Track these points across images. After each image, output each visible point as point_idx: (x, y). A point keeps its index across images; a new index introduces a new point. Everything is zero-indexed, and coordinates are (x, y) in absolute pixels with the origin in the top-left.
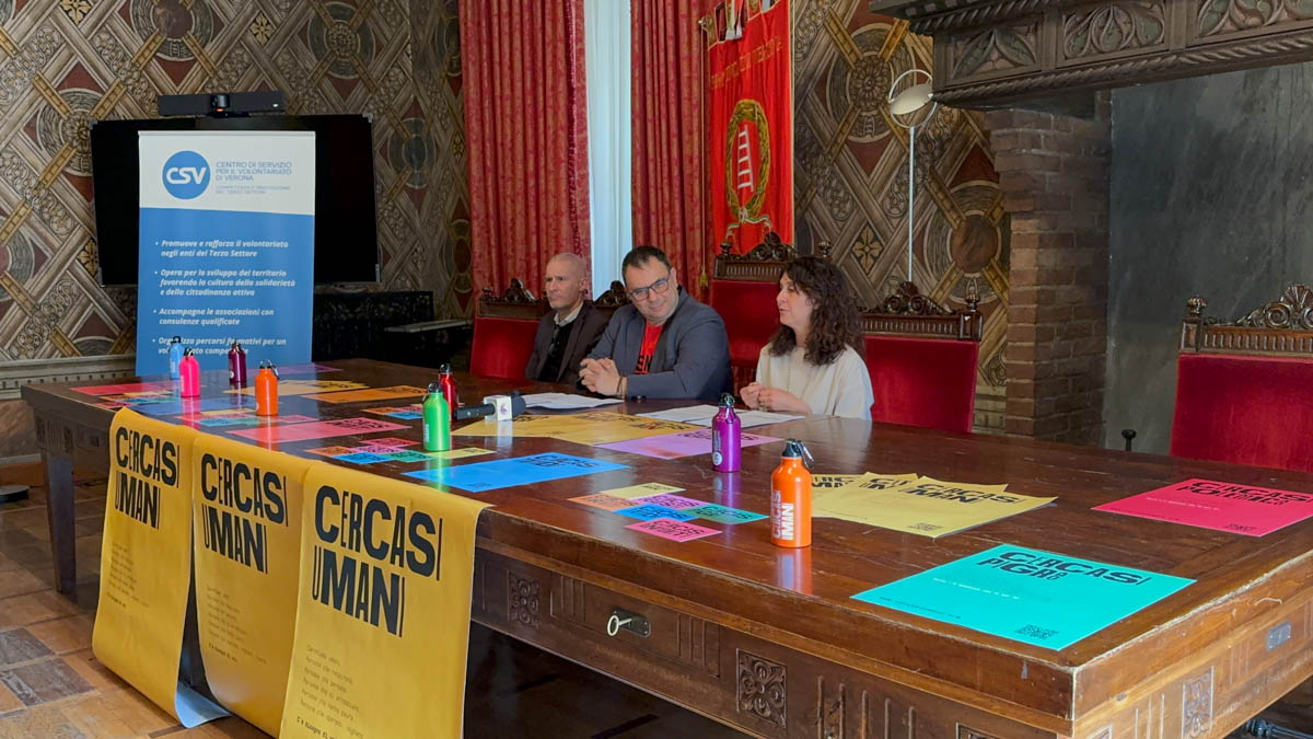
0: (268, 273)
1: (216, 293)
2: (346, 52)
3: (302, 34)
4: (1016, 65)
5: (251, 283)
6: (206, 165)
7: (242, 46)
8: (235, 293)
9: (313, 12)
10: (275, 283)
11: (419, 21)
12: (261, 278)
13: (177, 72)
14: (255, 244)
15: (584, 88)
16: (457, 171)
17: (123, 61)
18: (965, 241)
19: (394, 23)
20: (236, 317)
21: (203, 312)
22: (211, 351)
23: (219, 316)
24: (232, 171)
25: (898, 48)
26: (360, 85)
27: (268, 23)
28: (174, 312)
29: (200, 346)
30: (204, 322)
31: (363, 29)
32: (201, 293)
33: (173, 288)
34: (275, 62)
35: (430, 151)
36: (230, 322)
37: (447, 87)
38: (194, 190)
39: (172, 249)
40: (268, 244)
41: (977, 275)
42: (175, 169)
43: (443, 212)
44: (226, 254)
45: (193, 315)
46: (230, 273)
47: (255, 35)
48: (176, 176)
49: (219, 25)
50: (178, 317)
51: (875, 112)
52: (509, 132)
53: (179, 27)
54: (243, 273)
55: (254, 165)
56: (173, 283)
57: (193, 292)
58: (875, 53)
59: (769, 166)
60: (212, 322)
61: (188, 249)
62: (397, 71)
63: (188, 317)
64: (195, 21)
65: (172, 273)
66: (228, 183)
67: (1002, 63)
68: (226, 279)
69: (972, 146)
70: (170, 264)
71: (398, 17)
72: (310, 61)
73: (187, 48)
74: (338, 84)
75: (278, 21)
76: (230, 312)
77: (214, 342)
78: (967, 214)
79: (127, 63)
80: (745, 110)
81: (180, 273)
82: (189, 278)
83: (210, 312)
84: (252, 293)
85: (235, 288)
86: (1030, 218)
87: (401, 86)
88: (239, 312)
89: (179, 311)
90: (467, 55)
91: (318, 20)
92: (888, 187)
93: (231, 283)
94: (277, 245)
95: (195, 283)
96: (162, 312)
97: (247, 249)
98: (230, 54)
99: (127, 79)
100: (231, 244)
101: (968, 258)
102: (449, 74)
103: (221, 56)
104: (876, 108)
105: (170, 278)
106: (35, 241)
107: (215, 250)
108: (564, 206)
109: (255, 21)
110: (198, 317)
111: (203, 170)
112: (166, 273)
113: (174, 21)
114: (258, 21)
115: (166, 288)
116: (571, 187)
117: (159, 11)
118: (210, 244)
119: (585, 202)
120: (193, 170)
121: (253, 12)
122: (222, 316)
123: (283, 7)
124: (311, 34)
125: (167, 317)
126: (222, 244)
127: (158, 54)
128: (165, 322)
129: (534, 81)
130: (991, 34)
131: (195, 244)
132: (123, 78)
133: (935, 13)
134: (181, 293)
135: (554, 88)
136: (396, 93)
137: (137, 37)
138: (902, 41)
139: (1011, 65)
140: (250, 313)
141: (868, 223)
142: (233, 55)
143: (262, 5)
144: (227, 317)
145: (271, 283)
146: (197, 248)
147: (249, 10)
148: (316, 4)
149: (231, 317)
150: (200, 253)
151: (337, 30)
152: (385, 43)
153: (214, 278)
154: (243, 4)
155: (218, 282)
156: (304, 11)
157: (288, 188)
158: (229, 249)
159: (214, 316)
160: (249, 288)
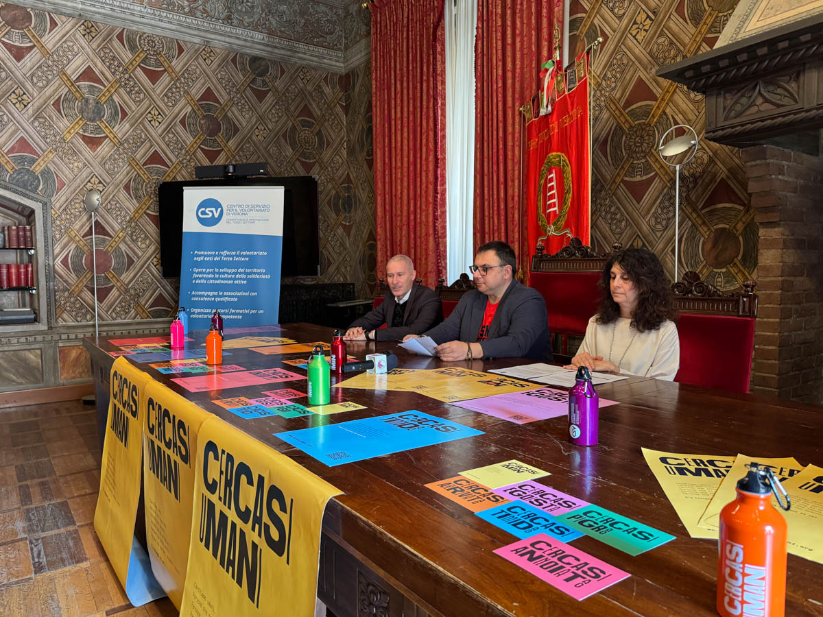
0: (255, 270)
1: (224, 282)
2: (309, 146)
3: (284, 136)
4: (779, 106)
5: (245, 276)
6: (221, 207)
7: (249, 142)
8: (235, 282)
9: (291, 124)
10: (258, 276)
11: (351, 129)
12: (251, 273)
13: (212, 156)
14: (248, 253)
15: (445, 158)
16: (370, 214)
17: (181, 150)
18: (714, 246)
19: (337, 130)
20: (236, 296)
21: (216, 293)
23: (226, 296)
24: (236, 210)
25: (661, 116)
26: (317, 165)
27: (265, 129)
28: (200, 293)
30: (217, 299)
31: (319, 134)
32: (216, 282)
33: (200, 279)
34: (268, 152)
35: (356, 203)
36: (232, 299)
37: (366, 167)
38: (214, 221)
39: (200, 256)
40: (255, 253)
41: (724, 270)
42: (203, 209)
43: (361, 236)
44: (231, 259)
45: (211, 295)
46: (233, 271)
48: (203, 213)
49: (236, 130)
50: (202, 296)
51: (643, 161)
52: (399, 188)
53: (213, 131)
54: (240, 270)
55: (248, 206)
56: (200, 276)
57: (211, 281)
58: (644, 121)
59: (571, 195)
60: (222, 299)
61: (210, 256)
62: (338, 157)
63: (208, 296)
64: (223, 127)
65: (200, 270)
66: (235, 217)
67: (767, 106)
68: (230, 274)
69: (719, 180)
70: (199, 264)
71: (339, 127)
72: (289, 151)
73: (218, 143)
74: (303, 164)
75: (271, 128)
76: (232, 294)
78: (715, 227)
79: (183, 151)
80: (553, 160)
81: (204, 270)
82: (209, 273)
83: (221, 293)
85: (235, 279)
86: (775, 227)
87: (340, 166)
88: (237, 294)
89: (203, 293)
90: (376, 145)
91: (294, 127)
92: (653, 210)
93: (233, 276)
94: (260, 253)
95: (212, 276)
96: (193, 293)
97: (243, 256)
98: (242, 146)
99: (183, 160)
100: (234, 253)
101: (716, 258)
102: (367, 158)
103: (237, 147)
104: (645, 157)
105: (198, 273)
106: (128, 252)
107: (225, 257)
108: (431, 231)
109: (257, 128)
110: (214, 296)
111: (219, 209)
112: (197, 270)
113: (211, 127)
114: (259, 128)
115: (196, 279)
116: (435, 218)
117: (202, 122)
118: (222, 253)
119: (444, 228)
120: (214, 209)
121: (256, 123)
122: (228, 296)
123: (273, 120)
124: (290, 136)
125: (196, 296)
126: (228, 253)
127: (201, 146)
128: (195, 299)
129: (415, 156)
130: (756, 85)
131: (213, 253)
132: (181, 159)
133: (710, 72)
134: (205, 282)
135: (427, 159)
136: (337, 170)
137: (189, 136)
138: (664, 112)
139: (774, 107)
140: (244, 294)
141: (638, 235)
142: (244, 147)
143: (261, 118)
144: (230, 296)
145: (256, 276)
146: (215, 256)
147: (254, 121)
148: (292, 119)
149: (232, 296)
150: (216, 259)
151: (304, 134)
152: (331, 141)
153: (224, 273)
154: (250, 118)
155: (226, 276)
156: (286, 121)
157: (267, 220)
158: (233, 256)
159: (223, 296)
160: (243, 279)
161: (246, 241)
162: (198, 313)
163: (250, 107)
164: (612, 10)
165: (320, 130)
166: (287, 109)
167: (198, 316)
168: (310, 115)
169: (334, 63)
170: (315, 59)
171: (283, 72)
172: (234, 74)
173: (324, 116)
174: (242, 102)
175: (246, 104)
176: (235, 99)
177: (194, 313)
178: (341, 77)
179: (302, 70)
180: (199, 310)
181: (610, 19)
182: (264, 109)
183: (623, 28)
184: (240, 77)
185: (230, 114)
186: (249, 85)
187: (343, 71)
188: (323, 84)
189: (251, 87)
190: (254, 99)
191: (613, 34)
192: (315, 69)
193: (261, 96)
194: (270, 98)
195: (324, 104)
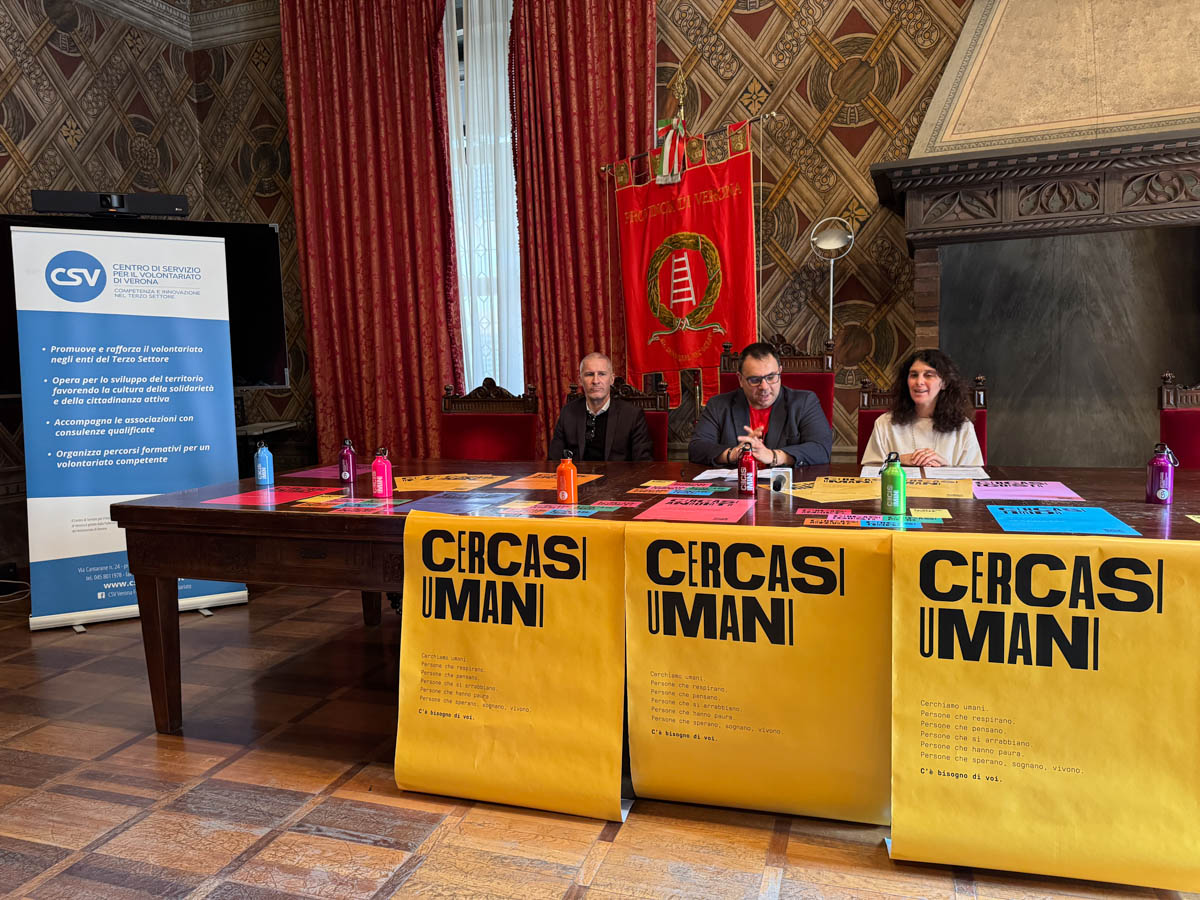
0: (184, 378)
1: (124, 400)
2: (148, 164)
3: (109, 142)
5: (165, 389)
6: (101, 267)
7: (54, 148)
8: (147, 400)
9: (118, 123)
10: (192, 389)
12: (177, 384)
14: (166, 350)
18: (844, 344)
19: (186, 142)
20: (150, 425)
21: (109, 421)
22: (123, 462)
23: (130, 425)
24: (132, 275)
25: (781, 202)
28: (73, 422)
29: (109, 457)
30: (111, 432)
31: (161, 145)
32: (105, 401)
33: (70, 396)
34: (85, 167)
36: (143, 430)
37: (255, 209)
38: (87, 293)
39: (66, 355)
40: (180, 350)
41: (855, 368)
42: (62, 270)
44: (133, 360)
45: (98, 424)
46: (139, 380)
47: (66, 138)
48: (61, 277)
49: (31, 124)
50: (80, 427)
54: (153, 379)
55: (158, 268)
56: (70, 391)
57: (95, 401)
60: (122, 431)
61: (86, 355)
62: (191, 188)
63: (90, 427)
64: (7, 115)
65: (67, 381)
66: (130, 286)
67: (964, 216)
68: (135, 385)
69: (849, 275)
70: (64, 371)
71: (190, 138)
72: (117, 171)
75: (87, 126)
76: (143, 420)
77: (126, 451)
78: (845, 324)
81: (77, 381)
82: (88, 386)
83: (120, 421)
84: (167, 399)
85: (145, 395)
86: (932, 326)
88: (154, 420)
89: (80, 422)
91: (123, 132)
92: (773, 304)
93: (141, 390)
94: (191, 350)
95: (96, 391)
96: (58, 422)
97: (159, 353)
98: (42, 154)
100: (139, 350)
101: (847, 355)
102: (257, 194)
103: (35, 155)
105: (65, 386)
107: (118, 356)
108: (442, 317)
109: (65, 123)
110: (105, 427)
111: (97, 272)
112: (61, 381)
114: (68, 123)
115: (61, 397)
116: (448, 300)
118: (113, 350)
119: (458, 313)
120: (85, 272)
121: (63, 114)
122: (134, 425)
123: (90, 113)
124: (118, 143)
125: (65, 428)
126: (125, 349)
128: (63, 433)
130: (956, 195)
131: (93, 350)
134: (81, 401)
139: (971, 217)
140: (166, 420)
142: (46, 156)
143: (71, 107)
144: (139, 425)
145: (187, 389)
146: (97, 354)
147: (59, 112)
148: (120, 115)
149: (144, 425)
150: (99, 360)
151: (139, 142)
152: (179, 159)
153: (120, 385)
154: (53, 104)
155: (126, 389)
156: (110, 119)
157: (197, 293)
158: (136, 355)
159: (123, 425)
160: (162, 395)
161: (162, 329)
162: (74, 459)
163: (50, 84)
164: (716, 69)
165: (162, 139)
166: (111, 97)
167: (73, 464)
168: (146, 111)
169: (176, 29)
170: (149, 16)
171: (100, 30)
172: (20, 18)
173: (166, 115)
174: (38, 72)
175: (44, 77)
176: (26, 65)
177: (64, 459)
178: (188, 54)
179: (129, 32)
180: (76, 454)
181: (713, 80)
182: (74, 91)
183: (731, 93)
184: (29, 26)
185: (16, 91)
186: (46, 43)
187: (190, 45)
188: (162, 60)
189: (49, 47)
190: (57, 70)
191: (718, 97)
192: (149, 33)
193: (68, 66)
194: (82, 73)
195: (167, 96)
